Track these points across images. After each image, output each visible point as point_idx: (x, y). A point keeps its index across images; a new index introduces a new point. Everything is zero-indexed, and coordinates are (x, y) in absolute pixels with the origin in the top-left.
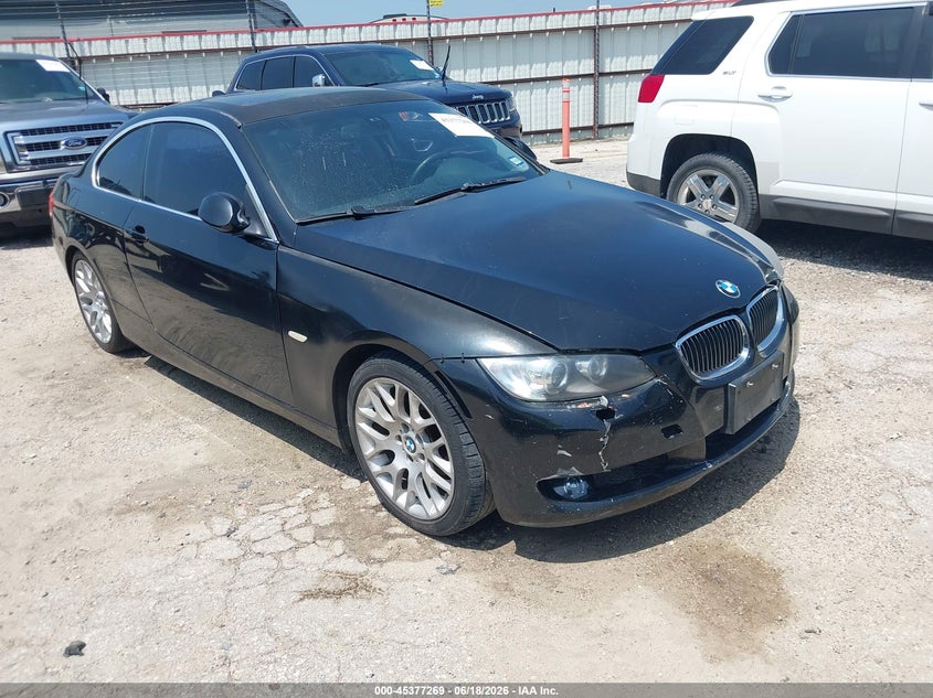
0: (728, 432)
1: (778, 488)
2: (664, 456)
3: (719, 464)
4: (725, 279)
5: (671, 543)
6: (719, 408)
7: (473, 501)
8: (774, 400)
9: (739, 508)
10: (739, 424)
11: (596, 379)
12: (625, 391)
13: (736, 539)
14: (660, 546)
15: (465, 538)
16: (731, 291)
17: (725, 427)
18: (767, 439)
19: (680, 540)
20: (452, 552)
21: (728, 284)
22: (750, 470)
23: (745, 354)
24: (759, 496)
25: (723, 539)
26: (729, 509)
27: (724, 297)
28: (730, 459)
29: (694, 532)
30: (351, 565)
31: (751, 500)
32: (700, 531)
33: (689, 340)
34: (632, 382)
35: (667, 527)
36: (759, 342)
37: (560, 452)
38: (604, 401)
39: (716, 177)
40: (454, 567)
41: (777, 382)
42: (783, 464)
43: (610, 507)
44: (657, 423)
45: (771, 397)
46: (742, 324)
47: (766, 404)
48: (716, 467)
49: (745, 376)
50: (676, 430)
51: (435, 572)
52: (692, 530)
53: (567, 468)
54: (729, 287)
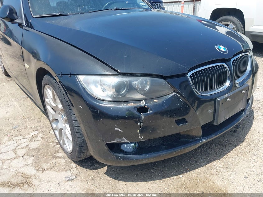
0: (215, 124)
1: (240, 151)
2: (179, 134)
3: (209, 139)
4: (221, 45)
5: (181, 176)
6: (210, 111)
7: (80, 148)
8: (242, 109)
9: (219, 159)
10: (221, 120)
11: (142, 91)
12: (156, 98)
13: (215, 177)
14: (175, 177)
15: (86, 163)
16: (223, 50)
17: (213, 121)
18: (237, 127)
19: (186, 175)
20: (77, 169)
21: (222, 47)
22: (227, 140)
23: (228, 84)
24: (230, 154)
25: (208, 176)
26: (214, 160)
27: (219, 53)
28: (215, 137)
29: (194, 171)
30: (30, 171)
31: (226, 156)
32: (197, 171)
33: (195, 73)
34: (161, 94)
35: (182, 166)
36: (236, 78)
37: (116, 129)
38: (143, 103)
39: (229, 25)
40: (73, 177)
41: (244, 100)
42: (244, 139)
43: (146, 159)
44: (173, 117)
45: (240, 107)
46: (228, 68)
47: (237, 110)
48: (207, 141)
49: (226, 96)
50: (184, 121)
51: (64, 179)
52: (194, 169)
53: (121, 138)
54: (222, 48)
